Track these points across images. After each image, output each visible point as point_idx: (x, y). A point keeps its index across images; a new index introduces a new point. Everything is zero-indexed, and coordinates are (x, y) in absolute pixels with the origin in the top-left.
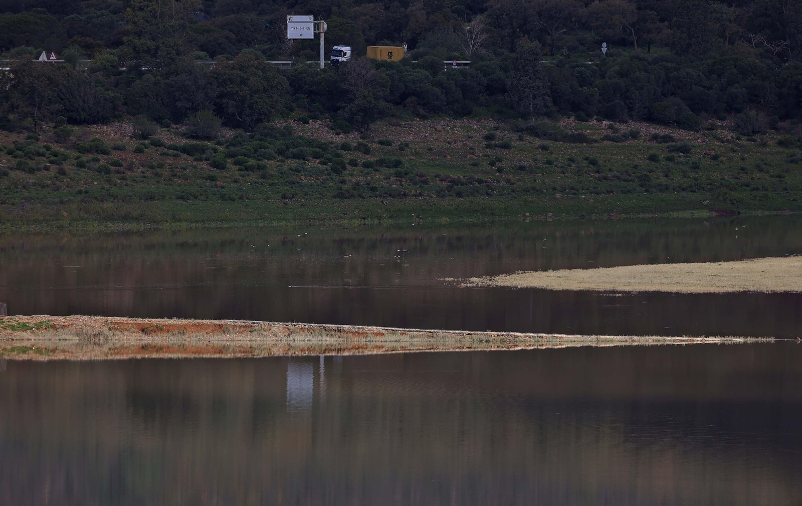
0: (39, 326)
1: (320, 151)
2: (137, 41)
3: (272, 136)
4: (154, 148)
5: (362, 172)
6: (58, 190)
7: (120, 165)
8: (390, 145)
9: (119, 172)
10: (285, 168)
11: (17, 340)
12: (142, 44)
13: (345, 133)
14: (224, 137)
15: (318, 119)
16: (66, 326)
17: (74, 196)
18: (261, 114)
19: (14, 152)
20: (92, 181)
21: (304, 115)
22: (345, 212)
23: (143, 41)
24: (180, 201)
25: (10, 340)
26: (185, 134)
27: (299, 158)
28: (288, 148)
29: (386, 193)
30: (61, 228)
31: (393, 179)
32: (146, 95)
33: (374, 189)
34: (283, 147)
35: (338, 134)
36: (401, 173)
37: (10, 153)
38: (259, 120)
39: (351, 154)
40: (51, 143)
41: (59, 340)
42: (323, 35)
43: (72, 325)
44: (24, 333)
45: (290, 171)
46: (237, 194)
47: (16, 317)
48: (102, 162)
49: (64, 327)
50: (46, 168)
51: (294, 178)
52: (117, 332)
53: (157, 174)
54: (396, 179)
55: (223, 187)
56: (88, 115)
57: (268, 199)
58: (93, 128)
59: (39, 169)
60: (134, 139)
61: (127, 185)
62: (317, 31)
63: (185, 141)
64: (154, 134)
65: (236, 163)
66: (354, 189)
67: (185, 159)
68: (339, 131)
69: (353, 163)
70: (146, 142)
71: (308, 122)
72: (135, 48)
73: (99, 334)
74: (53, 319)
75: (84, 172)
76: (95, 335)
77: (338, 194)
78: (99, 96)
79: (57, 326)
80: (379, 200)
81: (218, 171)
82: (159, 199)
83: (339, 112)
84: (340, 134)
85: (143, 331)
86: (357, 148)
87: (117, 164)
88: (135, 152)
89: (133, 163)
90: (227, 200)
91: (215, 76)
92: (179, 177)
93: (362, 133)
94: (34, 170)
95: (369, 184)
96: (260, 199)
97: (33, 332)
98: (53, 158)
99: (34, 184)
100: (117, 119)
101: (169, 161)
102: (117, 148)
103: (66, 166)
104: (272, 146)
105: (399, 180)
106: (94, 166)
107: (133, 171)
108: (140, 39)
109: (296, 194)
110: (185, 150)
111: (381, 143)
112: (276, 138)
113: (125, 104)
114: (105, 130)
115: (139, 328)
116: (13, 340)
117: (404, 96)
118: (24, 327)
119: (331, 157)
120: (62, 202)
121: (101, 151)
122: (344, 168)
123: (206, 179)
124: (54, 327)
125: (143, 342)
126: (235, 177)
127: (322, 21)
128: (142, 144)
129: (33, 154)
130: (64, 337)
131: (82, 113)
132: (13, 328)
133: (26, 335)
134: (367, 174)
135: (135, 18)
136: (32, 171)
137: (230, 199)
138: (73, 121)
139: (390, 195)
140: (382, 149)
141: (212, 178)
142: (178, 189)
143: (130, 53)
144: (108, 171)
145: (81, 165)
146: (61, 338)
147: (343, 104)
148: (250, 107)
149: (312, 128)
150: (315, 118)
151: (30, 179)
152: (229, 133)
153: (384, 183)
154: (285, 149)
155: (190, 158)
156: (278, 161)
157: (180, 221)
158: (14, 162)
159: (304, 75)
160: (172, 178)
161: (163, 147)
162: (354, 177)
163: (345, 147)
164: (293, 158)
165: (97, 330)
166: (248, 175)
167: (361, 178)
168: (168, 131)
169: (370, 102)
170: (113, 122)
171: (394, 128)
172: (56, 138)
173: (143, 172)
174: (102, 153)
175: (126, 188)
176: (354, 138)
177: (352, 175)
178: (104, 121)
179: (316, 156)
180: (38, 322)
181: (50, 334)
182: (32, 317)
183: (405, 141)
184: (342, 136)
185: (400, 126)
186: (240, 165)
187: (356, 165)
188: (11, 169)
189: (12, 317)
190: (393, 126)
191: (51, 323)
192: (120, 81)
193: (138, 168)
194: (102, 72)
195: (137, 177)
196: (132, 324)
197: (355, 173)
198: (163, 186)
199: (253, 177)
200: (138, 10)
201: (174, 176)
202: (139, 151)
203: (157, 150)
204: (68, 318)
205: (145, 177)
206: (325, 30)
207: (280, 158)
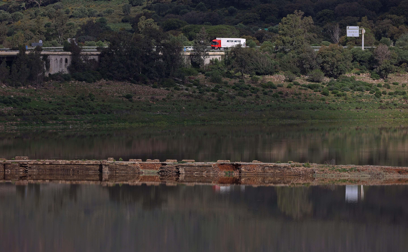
0: (351, 170)
1: (369, 87)
2: (284, 38)
3: (347, 81)
4: (295, 86)
5: (388, 97)
6: (258, 105)
7: (282, 94)
8: (398, 85)
9: (282, 97)
10: (355, 95)
11: (342, 176)
12: (287, 39)
13: (377, 79)
14: (325, 81)
15: (364, 73)
16: (364, 170)
17: (266, 108)
18: (341, 71)
19: (236, 88)
20: (271, 101)
21: (358, 71)
22: (386, 115)
23: (287, 38)
24: (311, 110)
25: (339, 176)
26: (308, 80)
27: (360, 91)
28: (355, 86)
29: (401, 107)
30: (263, 122)
31: (403, 100)
32: (289, 62)
33: (395, 105)
34: (353, 85)
35: (374, 80)
36: (406, 97)
37: (233, 88)
38: (340, 74)
39: (382, 89)
40: (250, 83)
41: (362, 176)
42: (363, 35)
43: (367, 169)
44: (345, 173)
45: (357, 97)
46: (335, 107)
47: (340, 166)
48: (274, 92)
49: (363, 170)
50: (251, 95)
51: (359, 99)
52: (387, 173)
53: (299, 98)
54: (404, 100)
55: (329, 104)
56: (265, 71)
57: (350, 109)
58: (267, 77)
59: (248, 96)
60: (286, 82)
61: (287, 103)
62: (361, 33)
63: (308, 83)
64: (295, 80)
65: (333, 93)
66: (387, 105)
67: (310, 91)
68: (375, 78)
69: (384, 93)
70: (292, 83)
71: (360, 74)
72: (283, 41)
73: (379, 174)
74: (357, 167)
75: (267, 97)
76: (377, 174)
77: (381, 107)
78: (269, 63)
79: (360, 170)
80: (399, 110)
81: (325, 96)
82: (302, 109)
83: (374, 70)
84: (375, 80)
85: (399, 172)
86: (384, 86)
87: (281, 93)
88: (287, 88)
89: (287, 93)
90: (332, 110)
91: (321, 53)
92: (309, 99)
93: (384, 79)
94: (246, 96)
95: (393, 102)
96: (346, 109)
97: (349, 173)
98: (253, 90)
99: (247, 102)
100: (277, 73)
101: (303, 92)
102: (279, 86)
103: (259, 93)
104: (348, 85)
105: (405, 101)
106: (271, 94)
107: (288, 96)
108: (285, 37)
109: (362, 107)
110: (310, 87)
111: (394, 84)
112: (349, 81)
113: (280, 66)
114: (272, 78)
115: (397, 171)
116: (341, 176)
117: (401, 63)
118: (345, 170)
119: (374, 90)
120: (261, 110)
121: (273, 87)
122: (381, 95)
123: (321, 100)
124: (358, 170)
125: (399, 178)
126: (334, 99)
127: (363, 29)
128: (290, 84)
129: (244, 89)
130: (364, 175)
131: (262, 70)
132: (339, 171)
133: (346, 174)
134: (391, 98)
135: (283, 27)
136: (245, 96)
137: (333, 109)
138: (258, 74)
139: (403, 108)
140: (395, 87)
141: (323, 100)
142: (310, 104)
143: (281, 43)
144: (277, 97)
145: (265, 94)
146: (362, 175)
147: (376, 66)
148: (337, 67)
149: (362, 77)
150: (363, 72)
151: (245, 100)
152: (327, 80)
153: (399, 102)
154: (354, 86)
155: (312, 91)
156: (351, 92)
157: (315, 119)
158: (236, 92)
159: (357, 53)
160: (306, 99)
161: (299, 86)
162: (385, 99)
163: (379, 86)
164: (357, 90)
165: (379, 172)
166: (339, 98)
167: (388, 100)
168: (300, 78)
169: (389, 66)
170: (275, 74)
171: (398, 77)
172: (252, 81)
173: (292, 97)
174: (273, 88)
175: (286, 104)
176: (381, 81)
177: (384, 98)
178: (271, 74)
179: (367, 90)
180: (350, 168)
181: (357, 174)
182: (348, 166)
183: (404, 83)
184: (376, 80)
185: (400, 76)
186: (335, 94)
187: (385, 94)
188: (236, 95)
189: (338, 166)
190: (397, 76)
191: (357, 169)
192: (276, 56)
193: (290, 95)
194: (268, 52)
195: (290, 99)
196: (394, 169)
197: (386, 97)
198: (302, 103)
199: (341, 99)
200: (284, 24)
201: (306, 98)
202: (289, 87)
203: (297, 87)
204: (364, 166)
205: (294, 99)
206: (364, 33)
207: (351, 90)
